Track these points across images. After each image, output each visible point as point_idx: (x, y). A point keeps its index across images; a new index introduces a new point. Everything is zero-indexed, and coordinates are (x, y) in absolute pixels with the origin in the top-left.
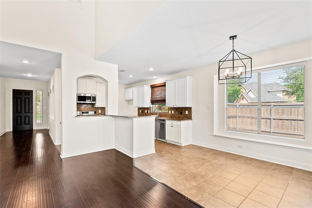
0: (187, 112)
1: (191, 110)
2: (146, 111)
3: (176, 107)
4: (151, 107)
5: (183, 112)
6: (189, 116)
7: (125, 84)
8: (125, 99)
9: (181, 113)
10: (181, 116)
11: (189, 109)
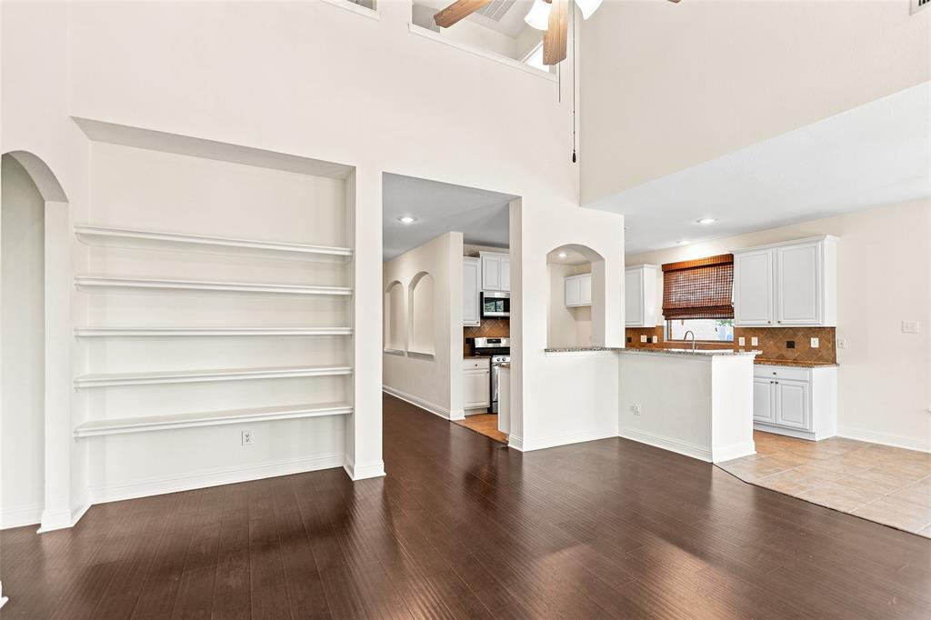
0: (815, 343)
1: (834, 336)
2: (644, 339)
3: (776, 325)
4: (662, 327)
5: (798, 340)
6: (824, 353)
7: (566, 264)
8: (568, 304)
9: (791, 345)
10: (790, 353)
11: (827, 334)
